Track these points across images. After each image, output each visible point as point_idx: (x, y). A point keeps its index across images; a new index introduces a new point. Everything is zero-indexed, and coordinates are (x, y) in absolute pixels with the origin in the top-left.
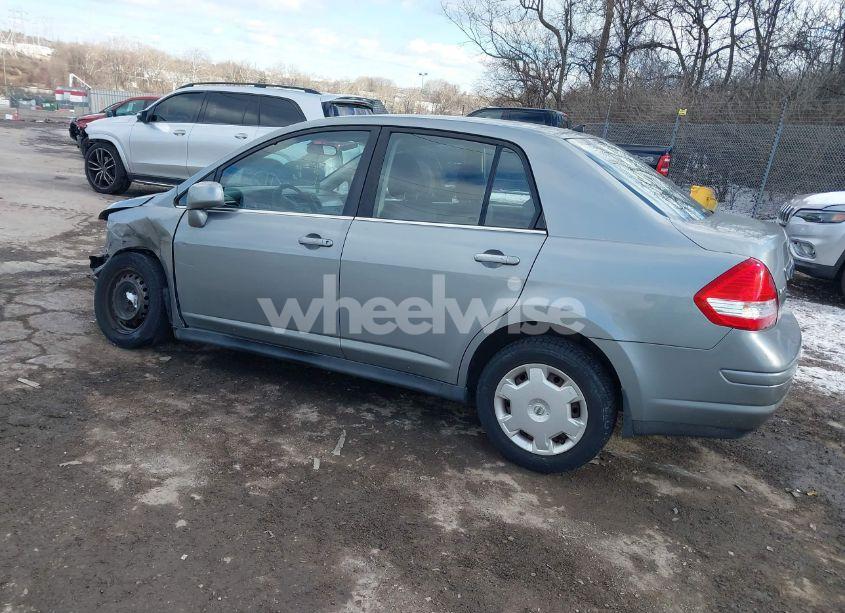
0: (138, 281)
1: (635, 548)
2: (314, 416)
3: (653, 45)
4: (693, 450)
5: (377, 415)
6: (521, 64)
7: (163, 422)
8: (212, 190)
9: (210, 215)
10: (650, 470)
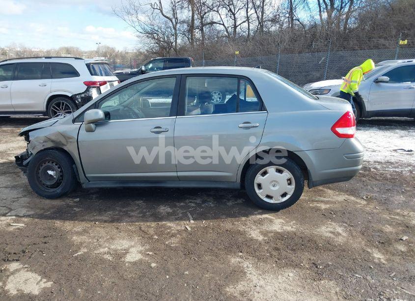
0: (54, 164)
1: (329, 229)
2: (169, 210)
3: (212, 23)
4: (322, 190)
5: (196, 203)
6: (155, 35)
7: (104, 227)
8: (97, 113)
9: (96, 125)
10: (313, 201)
